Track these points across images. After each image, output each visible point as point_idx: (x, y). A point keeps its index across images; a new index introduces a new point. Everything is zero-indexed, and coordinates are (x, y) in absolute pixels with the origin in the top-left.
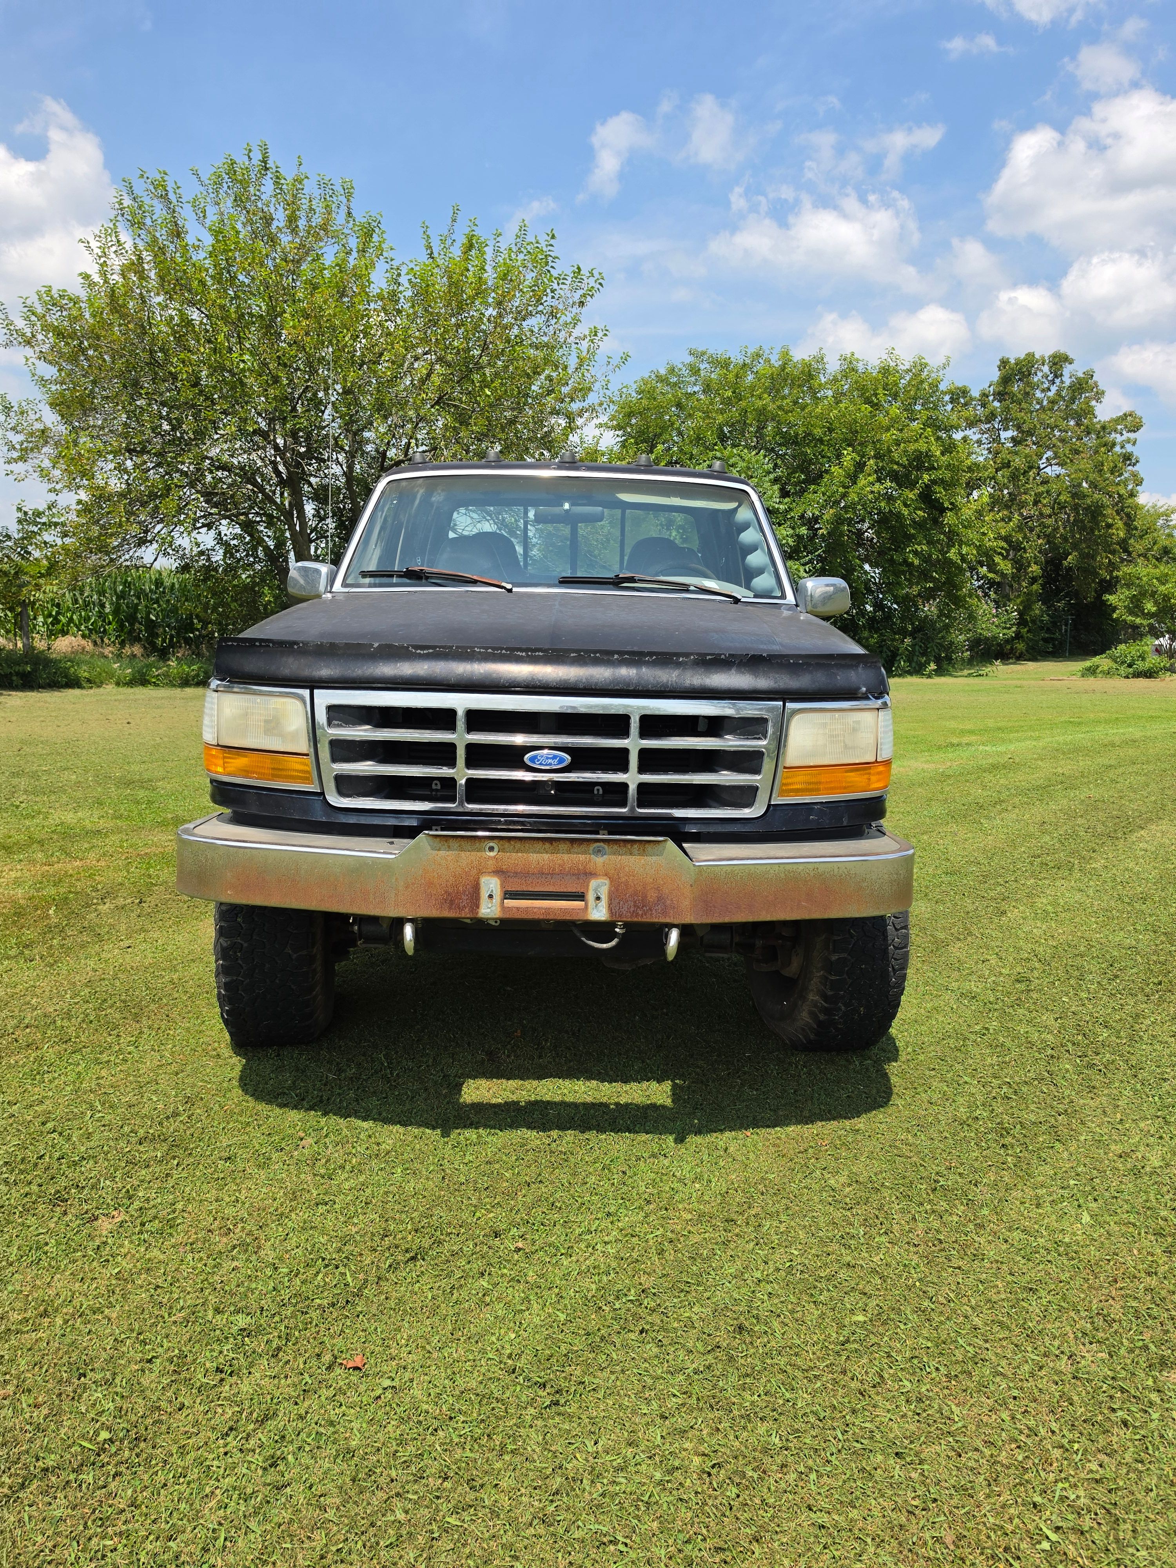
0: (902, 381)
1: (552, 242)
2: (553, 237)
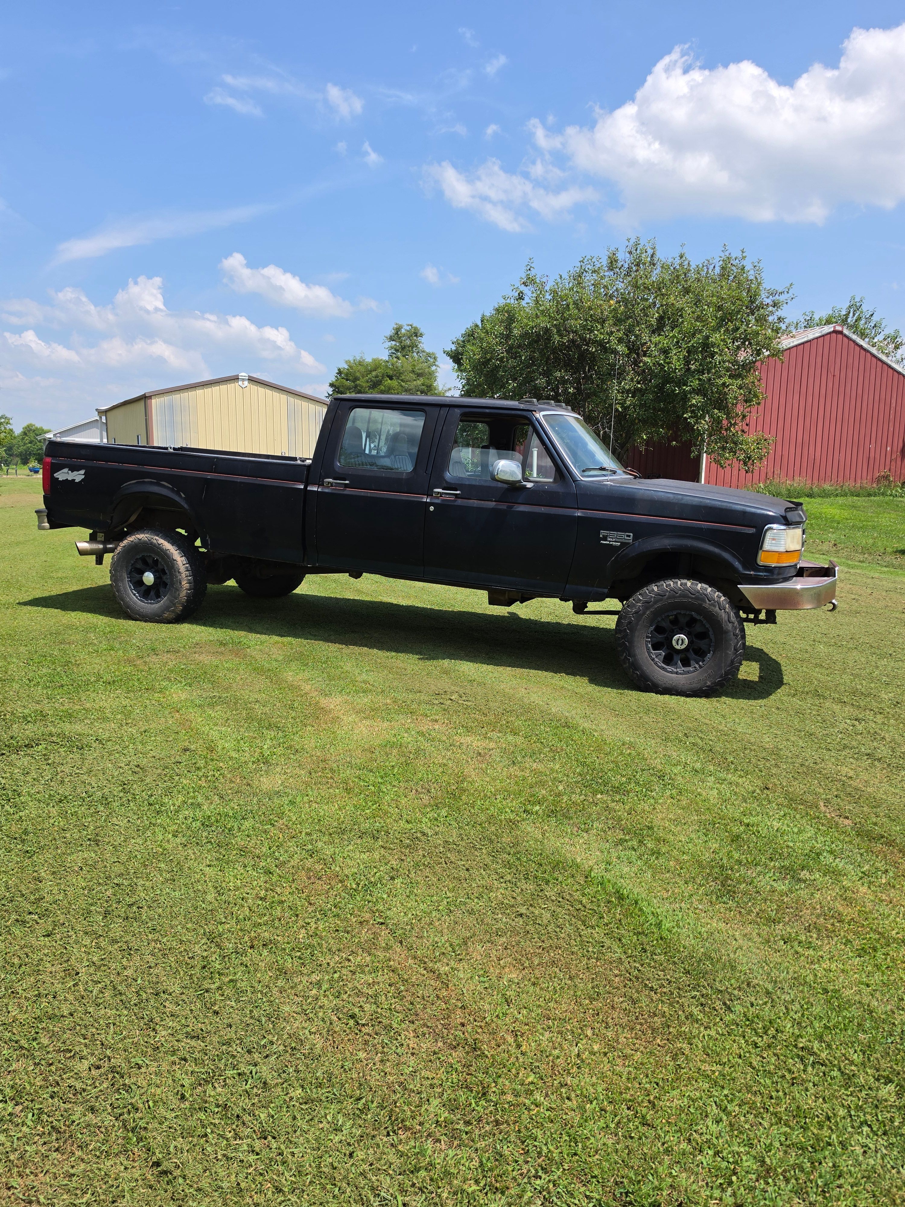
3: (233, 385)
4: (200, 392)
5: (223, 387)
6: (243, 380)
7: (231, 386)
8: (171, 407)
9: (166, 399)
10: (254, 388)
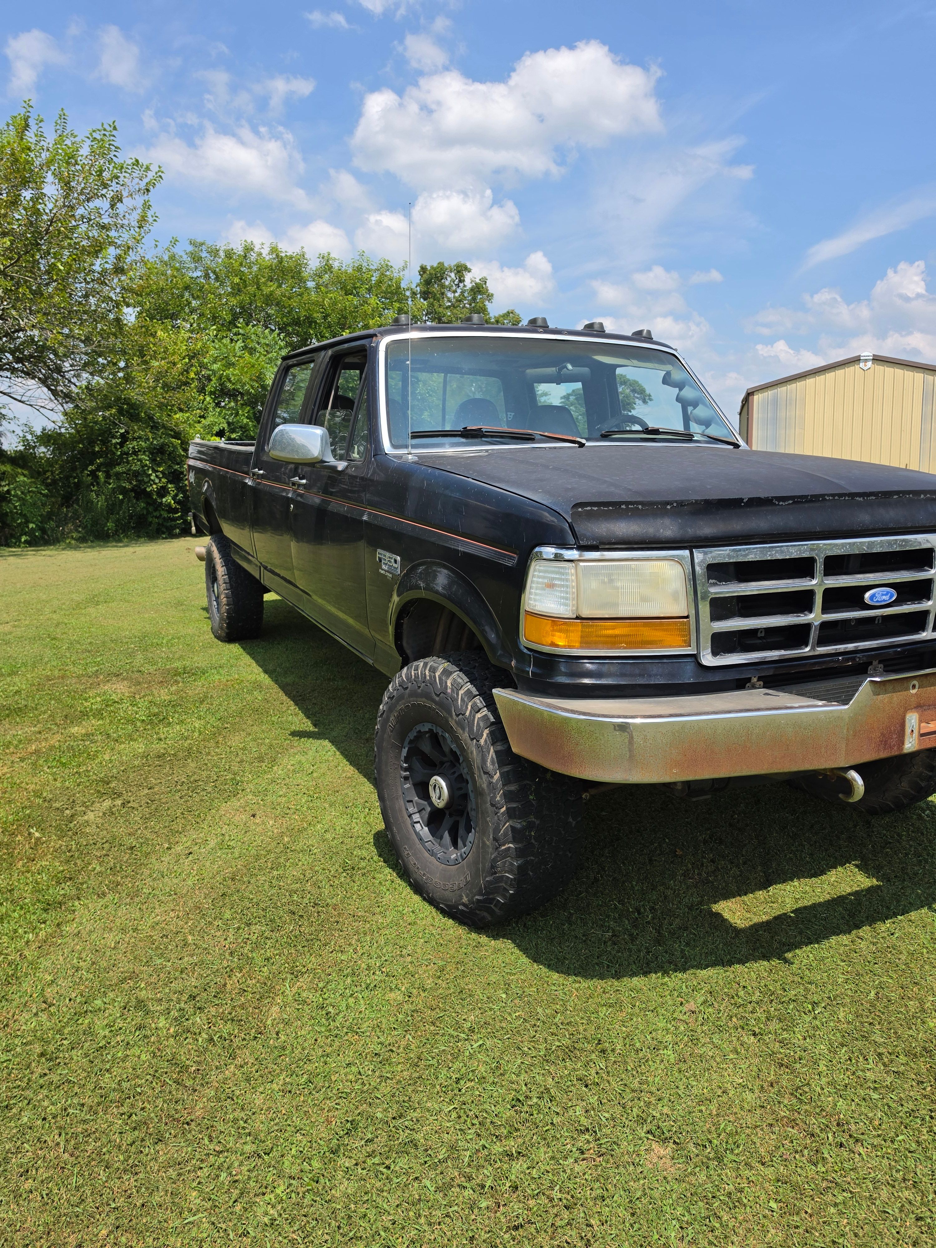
0: (373, 279)
1: (114, 133)
2: (115, 128)
3: (852, 368)
4: (810, 381)
5: (840, 372)
6: (866, 361)
7: (849, 370)
8: (775, 402)
9: (770, 393)
10: (880, 369)
